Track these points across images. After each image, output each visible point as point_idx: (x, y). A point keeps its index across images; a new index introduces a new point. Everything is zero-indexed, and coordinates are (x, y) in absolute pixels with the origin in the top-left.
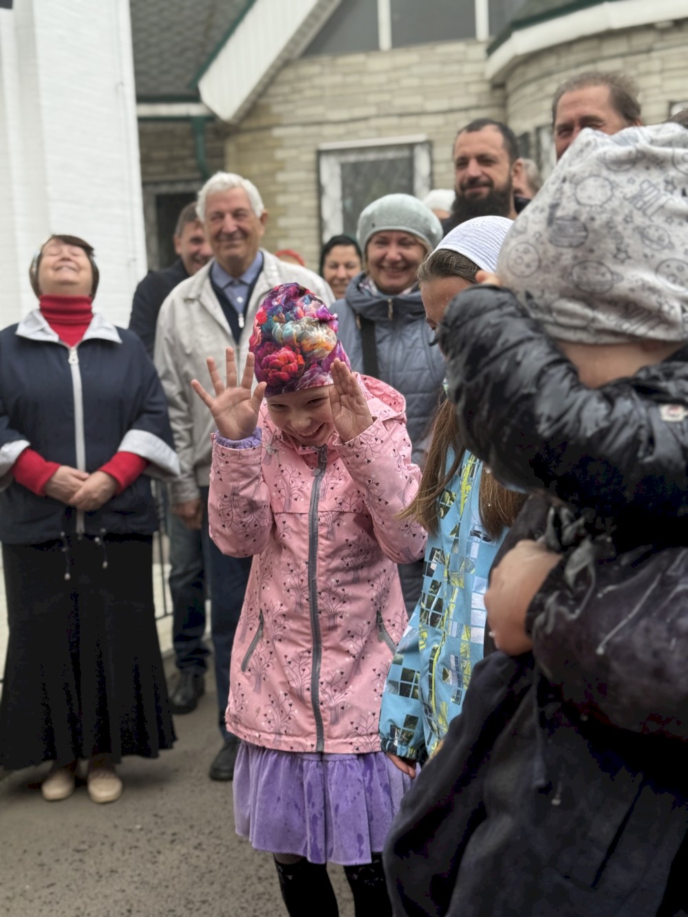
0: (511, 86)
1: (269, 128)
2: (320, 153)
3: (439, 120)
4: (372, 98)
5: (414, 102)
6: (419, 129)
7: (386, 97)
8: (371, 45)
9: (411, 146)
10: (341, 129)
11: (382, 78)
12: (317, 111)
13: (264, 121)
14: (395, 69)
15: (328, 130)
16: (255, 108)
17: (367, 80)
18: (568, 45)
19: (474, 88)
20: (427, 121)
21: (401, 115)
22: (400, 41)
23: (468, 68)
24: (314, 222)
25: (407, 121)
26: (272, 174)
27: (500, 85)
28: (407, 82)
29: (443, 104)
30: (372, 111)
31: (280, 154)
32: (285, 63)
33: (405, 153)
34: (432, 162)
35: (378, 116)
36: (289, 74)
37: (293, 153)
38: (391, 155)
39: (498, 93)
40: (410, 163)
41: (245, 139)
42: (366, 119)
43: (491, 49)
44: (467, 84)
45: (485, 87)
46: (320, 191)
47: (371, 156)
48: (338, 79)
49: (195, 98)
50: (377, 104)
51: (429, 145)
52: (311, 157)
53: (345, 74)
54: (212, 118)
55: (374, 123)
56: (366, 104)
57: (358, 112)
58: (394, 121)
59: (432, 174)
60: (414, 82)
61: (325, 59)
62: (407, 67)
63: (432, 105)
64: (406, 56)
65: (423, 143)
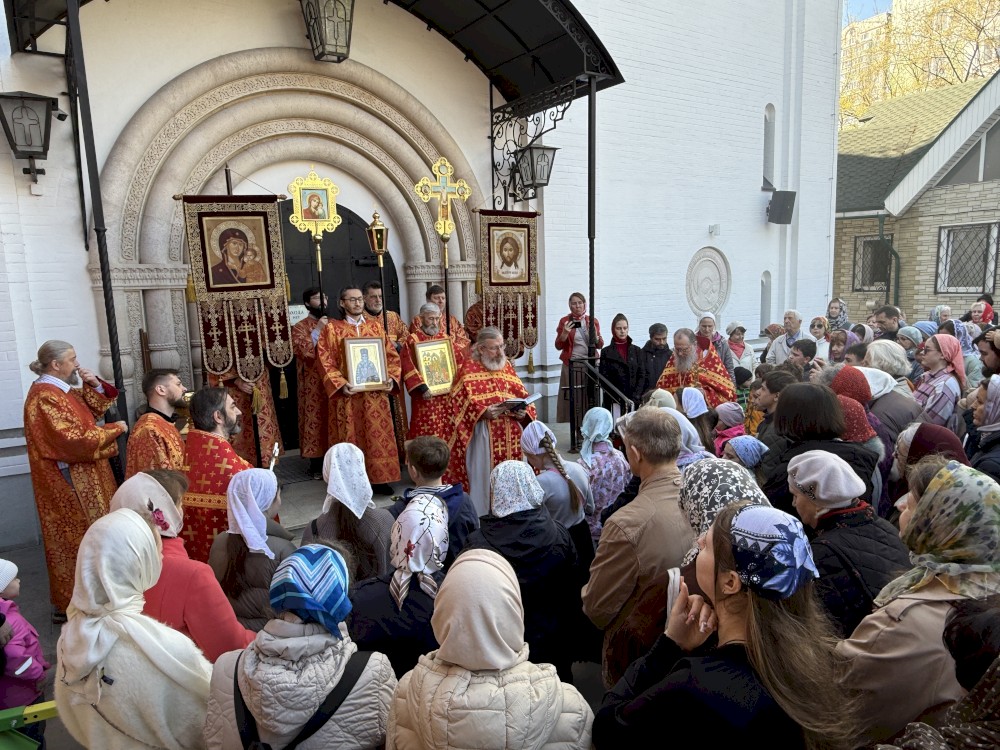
1: (917, 217)
2: (940, 228)
4: (970, 204)
5: (993, 205)
6: (994, 217)
7: (978, 203)
8: (974, 180)
9: (989, 225)
10: (953, 218)
11: (977, 195)
12: (942, 210)
13: (915, 215)
14: (985, 190)
15: (946, 218)
16: (911, 211)
17: (969, 196)
21: (985, 211)
22: (987, 178)
24: (935, 258)
25: (987, 213)
26: (917, 237)
28: (990, 196)
30: (969, 209)
31: (921, 229)
32: (928, 189)
33: (985, 228)
35: (972, 212)
36: (930, 194)
37: (928, 228)
38: (978, 228)
40: (988, 232)
41: (903, 222)
42: (966, 213)
46: (939, 244)
48: (954, 195)
49: (882, 207)
50: (972, 206)
52: (937, 230)
53: (957, 193)
54: (889, 215)
55: (969, 214)
56: (966, 206)
57: (962, 210)
58: (982, 213)
60: (994, 196)
61: (949, 186)
62: (992, 189)
64: (989, 185)
65: (995, 223)
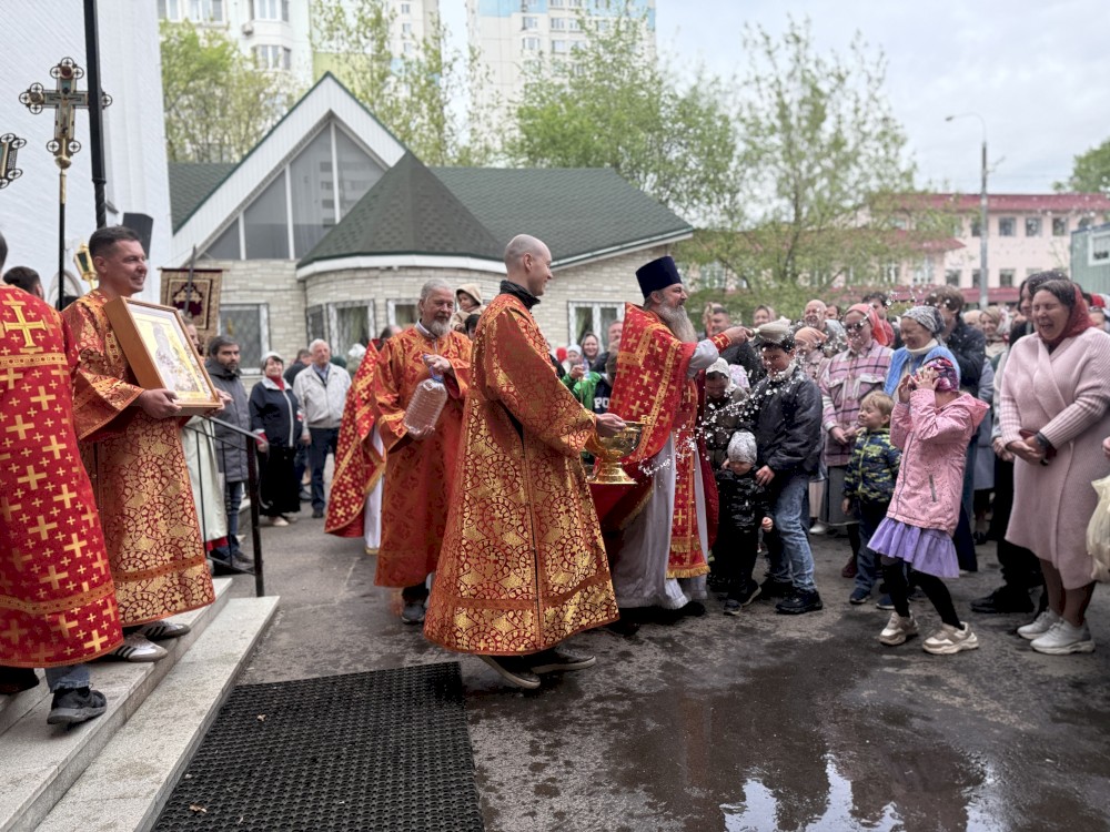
0: (308, 283)
3: (272, 294)
4: (237, 282)
5: (259, 285)
6: (262, 297)
7: (244, 282)
8: (237, 257)
9: (258, 305)
11: (242, 273)
14: (248, 269)
17: (239, 273)
18: (341, 271)
19: (289, 281)
20: (265, 294)
21: (252, 290)
22: (250, 256)
23: (286, 272)
25: (255, 293)
27: (303, 281)
28: (254, 276)
29: (274, 287)
30: (237, 287)
33: (255, 308)
34: (269, 313)
35: (240, 290)
38: (248, 308)
39: (301, 284)
40: (258, 312)
42: (234, 291)
43: (299, 266)
44: (286, 279)
45: (295, 281)
47: (237, 308)
50: (240, 285)
51: (267, 305)
55: (238, 293)
56: (234, 284)
58: (249, 293)
59: (269, 318)
60: (259, 276)
61: (212, 262)
62: (256, 269)
63: (268, 287)
64: (254, 264)
65: (264, 304)
